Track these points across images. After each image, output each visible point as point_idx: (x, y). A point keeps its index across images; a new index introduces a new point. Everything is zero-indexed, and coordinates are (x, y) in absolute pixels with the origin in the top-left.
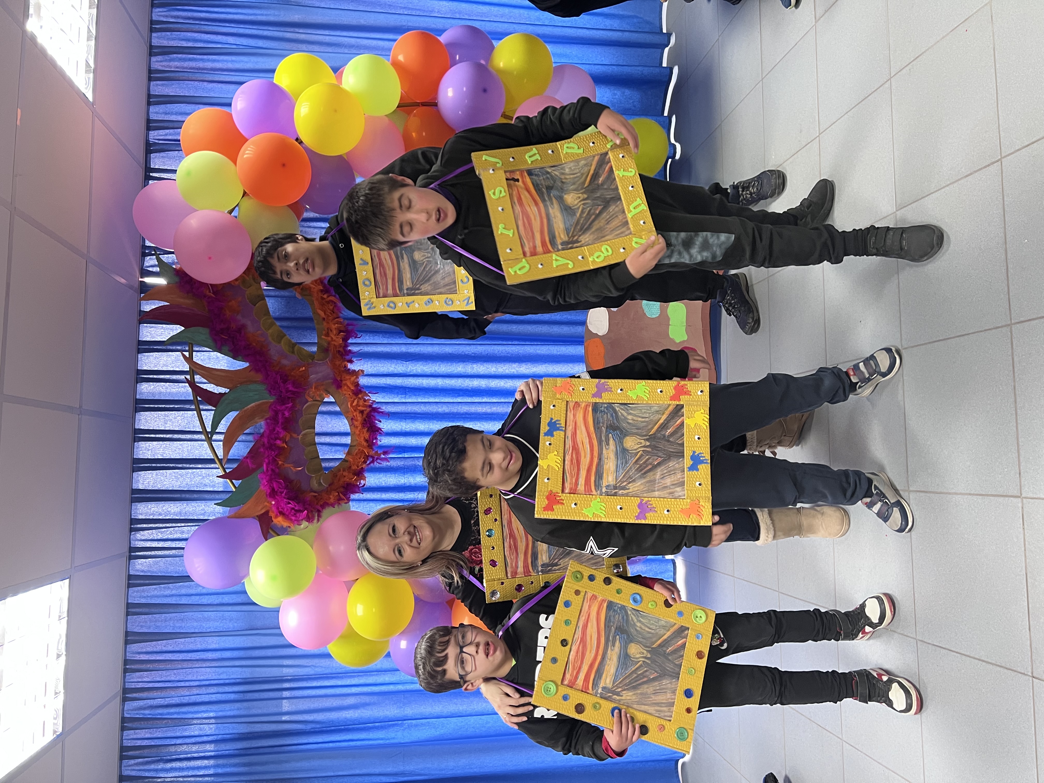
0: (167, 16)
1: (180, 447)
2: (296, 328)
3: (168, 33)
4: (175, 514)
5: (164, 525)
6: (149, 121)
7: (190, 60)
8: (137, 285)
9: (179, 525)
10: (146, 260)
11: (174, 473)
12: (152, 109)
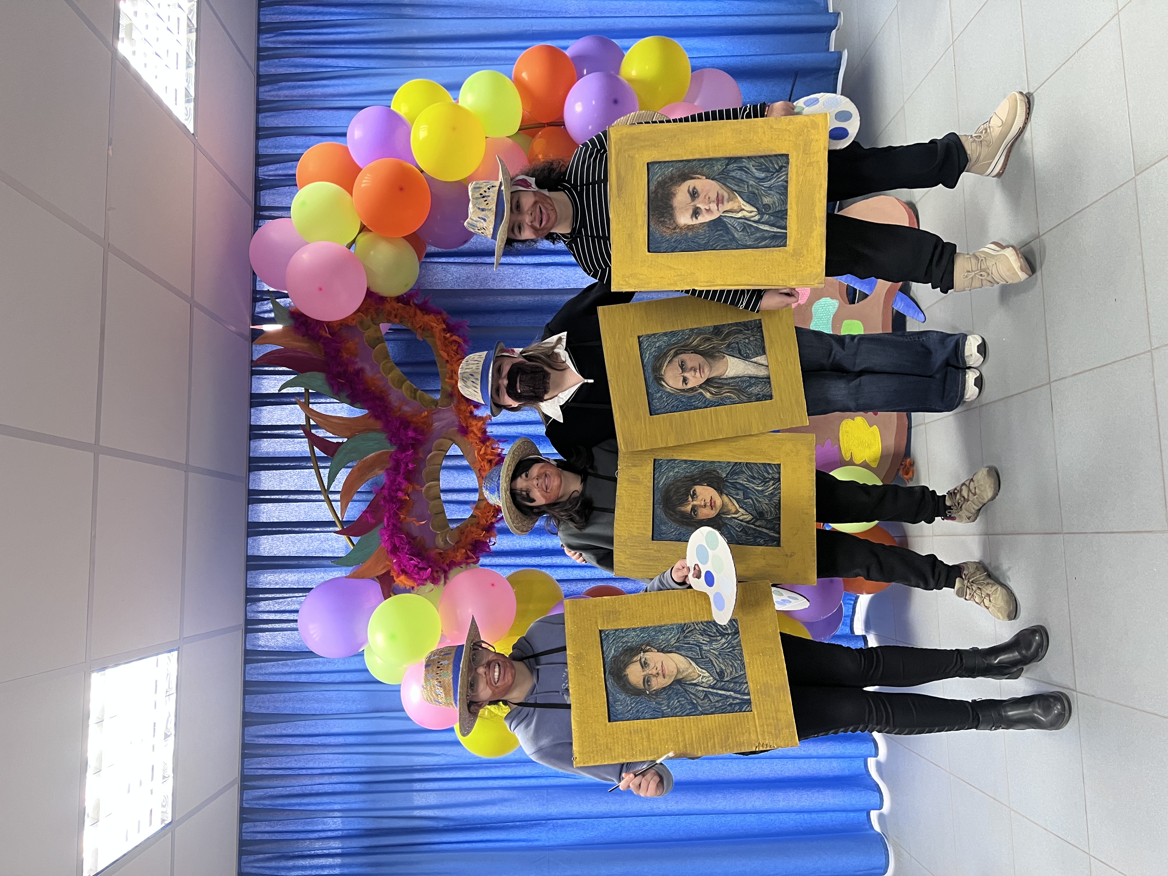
0: (274, 42)
1: (297, 509)
2: (418, 374)
3: (276, 60)
4: (292, 582)
5: (281, 595)
6: (258, 156)
7: (299, 87)
8: (248, 333)
9: (297, 595)
10: (257, 306)
11: (291, 537)
12: (261, 143)
